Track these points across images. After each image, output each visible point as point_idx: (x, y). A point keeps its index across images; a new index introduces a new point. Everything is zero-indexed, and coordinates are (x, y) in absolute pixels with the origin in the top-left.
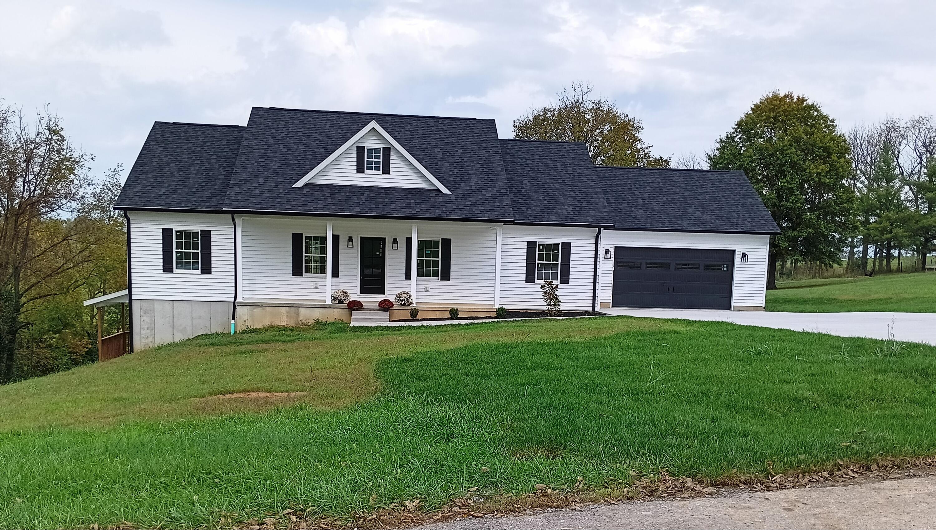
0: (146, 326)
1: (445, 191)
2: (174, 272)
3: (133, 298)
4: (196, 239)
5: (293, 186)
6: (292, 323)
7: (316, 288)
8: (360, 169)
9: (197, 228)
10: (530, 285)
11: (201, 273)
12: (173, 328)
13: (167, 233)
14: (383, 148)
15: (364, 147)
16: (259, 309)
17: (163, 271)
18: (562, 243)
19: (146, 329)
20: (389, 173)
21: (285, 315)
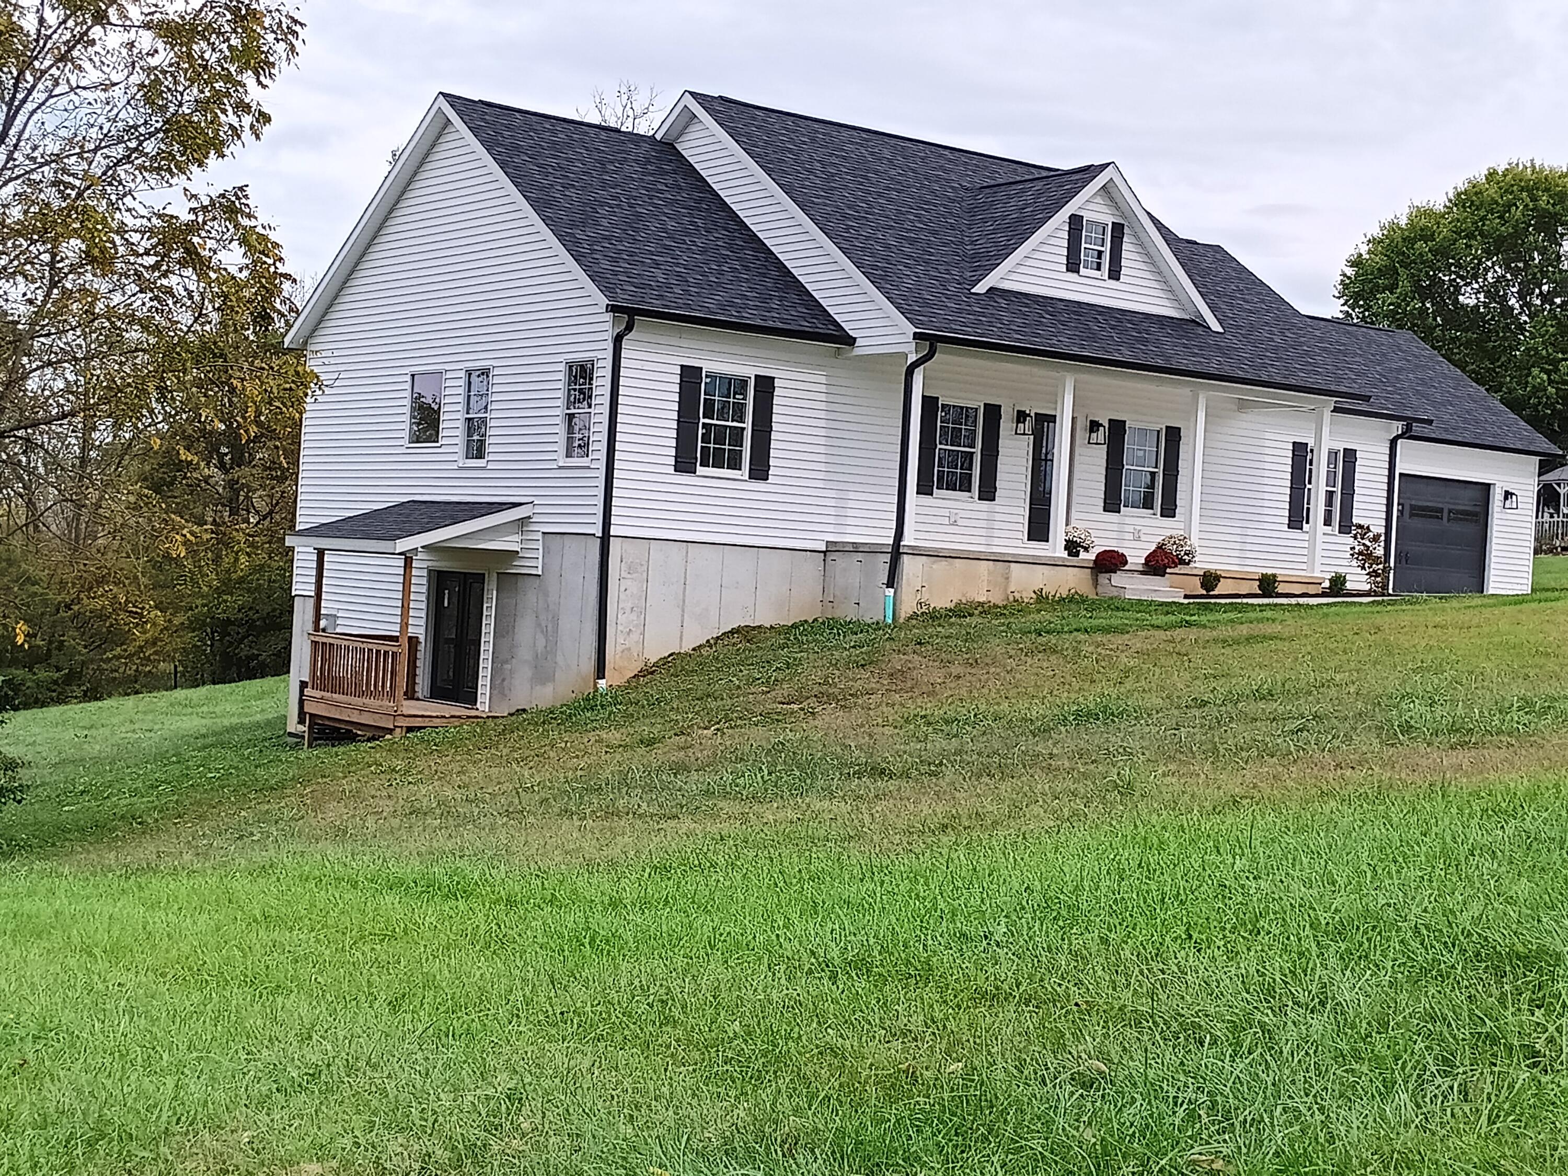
0: (630, 605)
1: (1216, 327)
2: (698, 473)
3: (612, 533)
4: (741, 397)
5: (973, 291)
6: (997, 598)
7: (955, 523)
8: (1073, 266)
9: (748, 370)
10: (1296, 534)
11: (750, 478)
12: (683, 611)
13: (689, 376)
14: (1113, 223)
15: (1082, 217)
16: (944, 563)
17: (675, 471)
18: (1345, 449)
19: (628, 610)
20: (1118, 279)
21: (986, 578)
